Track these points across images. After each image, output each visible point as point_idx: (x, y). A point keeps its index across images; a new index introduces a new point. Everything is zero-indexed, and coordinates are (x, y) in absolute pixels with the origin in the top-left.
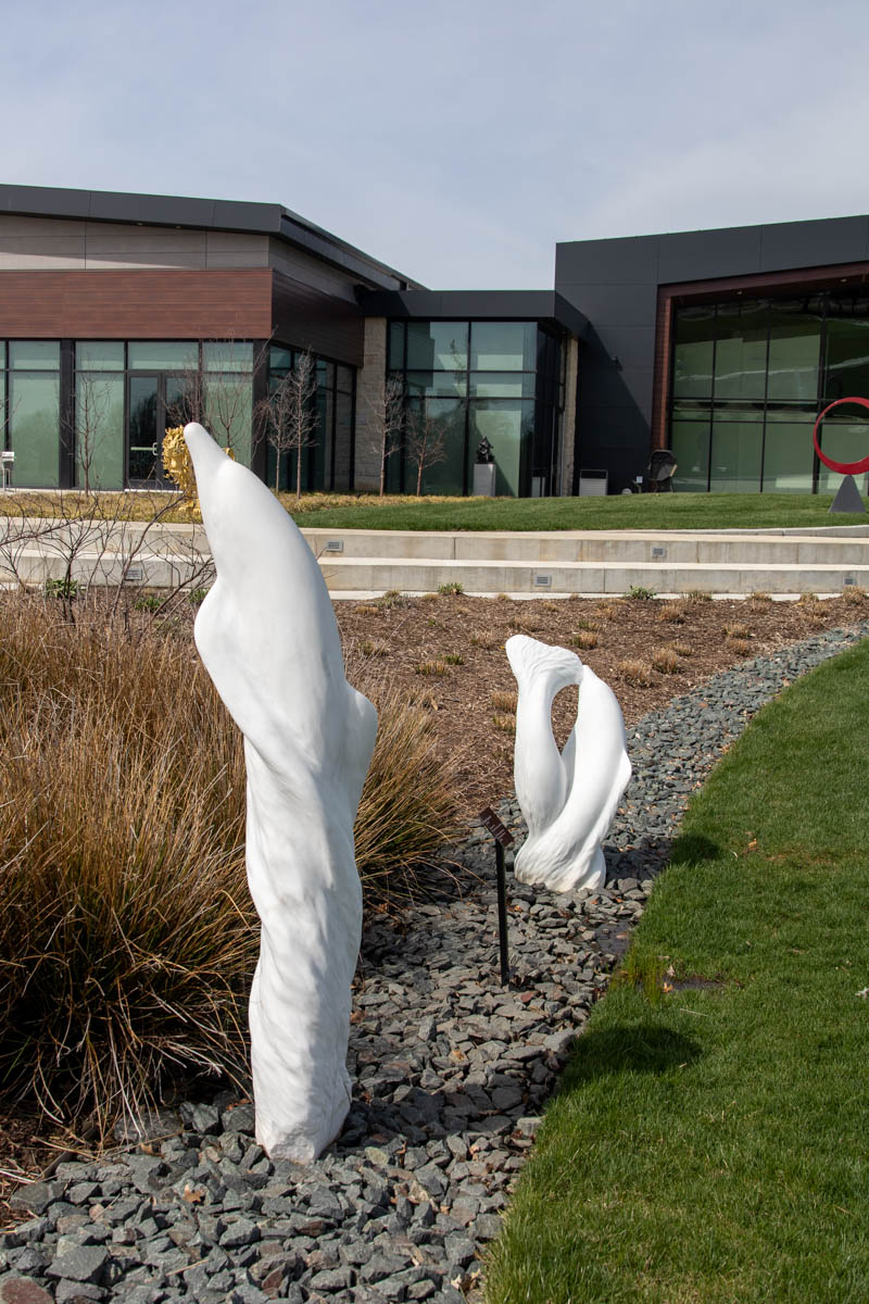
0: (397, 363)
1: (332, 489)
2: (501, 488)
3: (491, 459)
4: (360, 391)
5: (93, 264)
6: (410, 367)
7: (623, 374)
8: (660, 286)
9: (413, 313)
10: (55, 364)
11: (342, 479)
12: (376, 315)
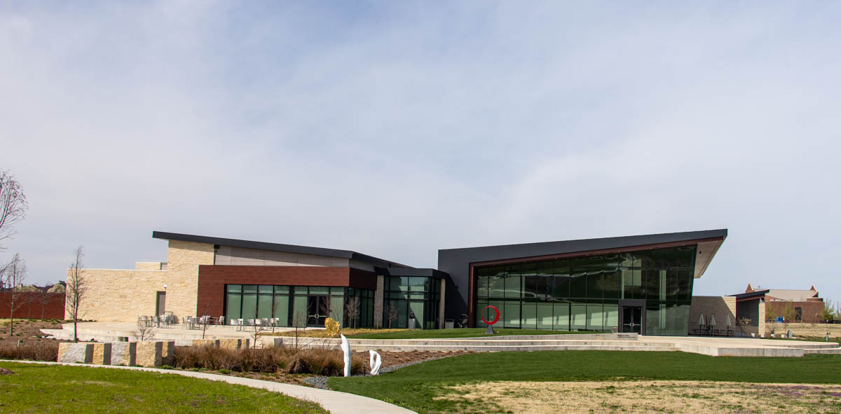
0: (387, 289)
1: (367, 327)
2: (417, 326)
3: (414, 318)
4: (376, 296)
5: (299, 265)
6: (391, 289)
7: (459, 290)
8: (470, 263)
9: (392, 274)
10: (287, 292)
11: (370, 323)
12: (380, 275)
